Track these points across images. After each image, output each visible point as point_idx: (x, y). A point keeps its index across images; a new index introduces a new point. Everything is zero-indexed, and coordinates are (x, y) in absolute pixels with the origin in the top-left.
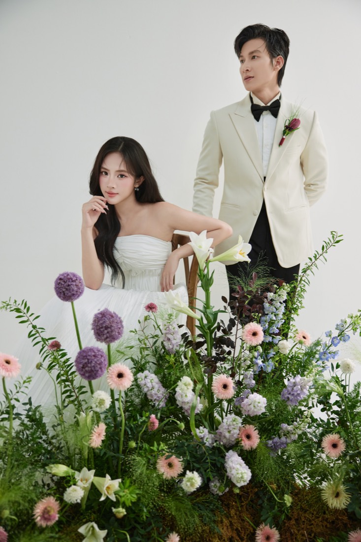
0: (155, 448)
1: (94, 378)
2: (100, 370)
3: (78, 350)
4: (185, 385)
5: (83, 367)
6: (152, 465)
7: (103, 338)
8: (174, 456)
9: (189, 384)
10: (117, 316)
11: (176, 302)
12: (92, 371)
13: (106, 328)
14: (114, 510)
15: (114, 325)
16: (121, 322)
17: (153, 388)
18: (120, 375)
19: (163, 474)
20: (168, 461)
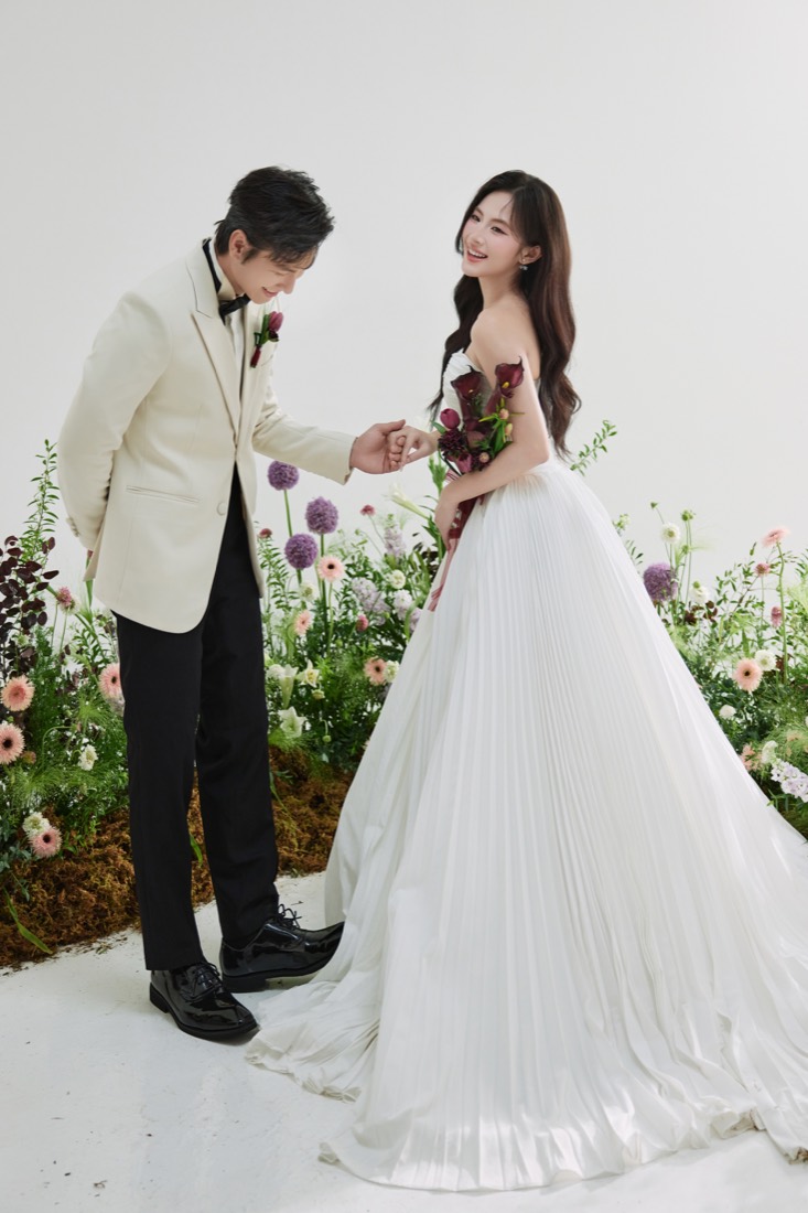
0: (363, 648)
1: (304, 567)
2: (308, 559)
3: (287, 537)
4: (396, 578)
5: (292, 553)
6: (359, 668)
7: (315, 526)
8: (381, 661)
9: (401, 578)
10: (331, 505)
11: (396, 494)
12: (300, 557)
13: (319, 515)
14: (313, 692)
15: (328, 513)
16: (336, 512)
17: (369, 596)
18: (331, 567)
19: (369, 678)
20: (375, 665)
